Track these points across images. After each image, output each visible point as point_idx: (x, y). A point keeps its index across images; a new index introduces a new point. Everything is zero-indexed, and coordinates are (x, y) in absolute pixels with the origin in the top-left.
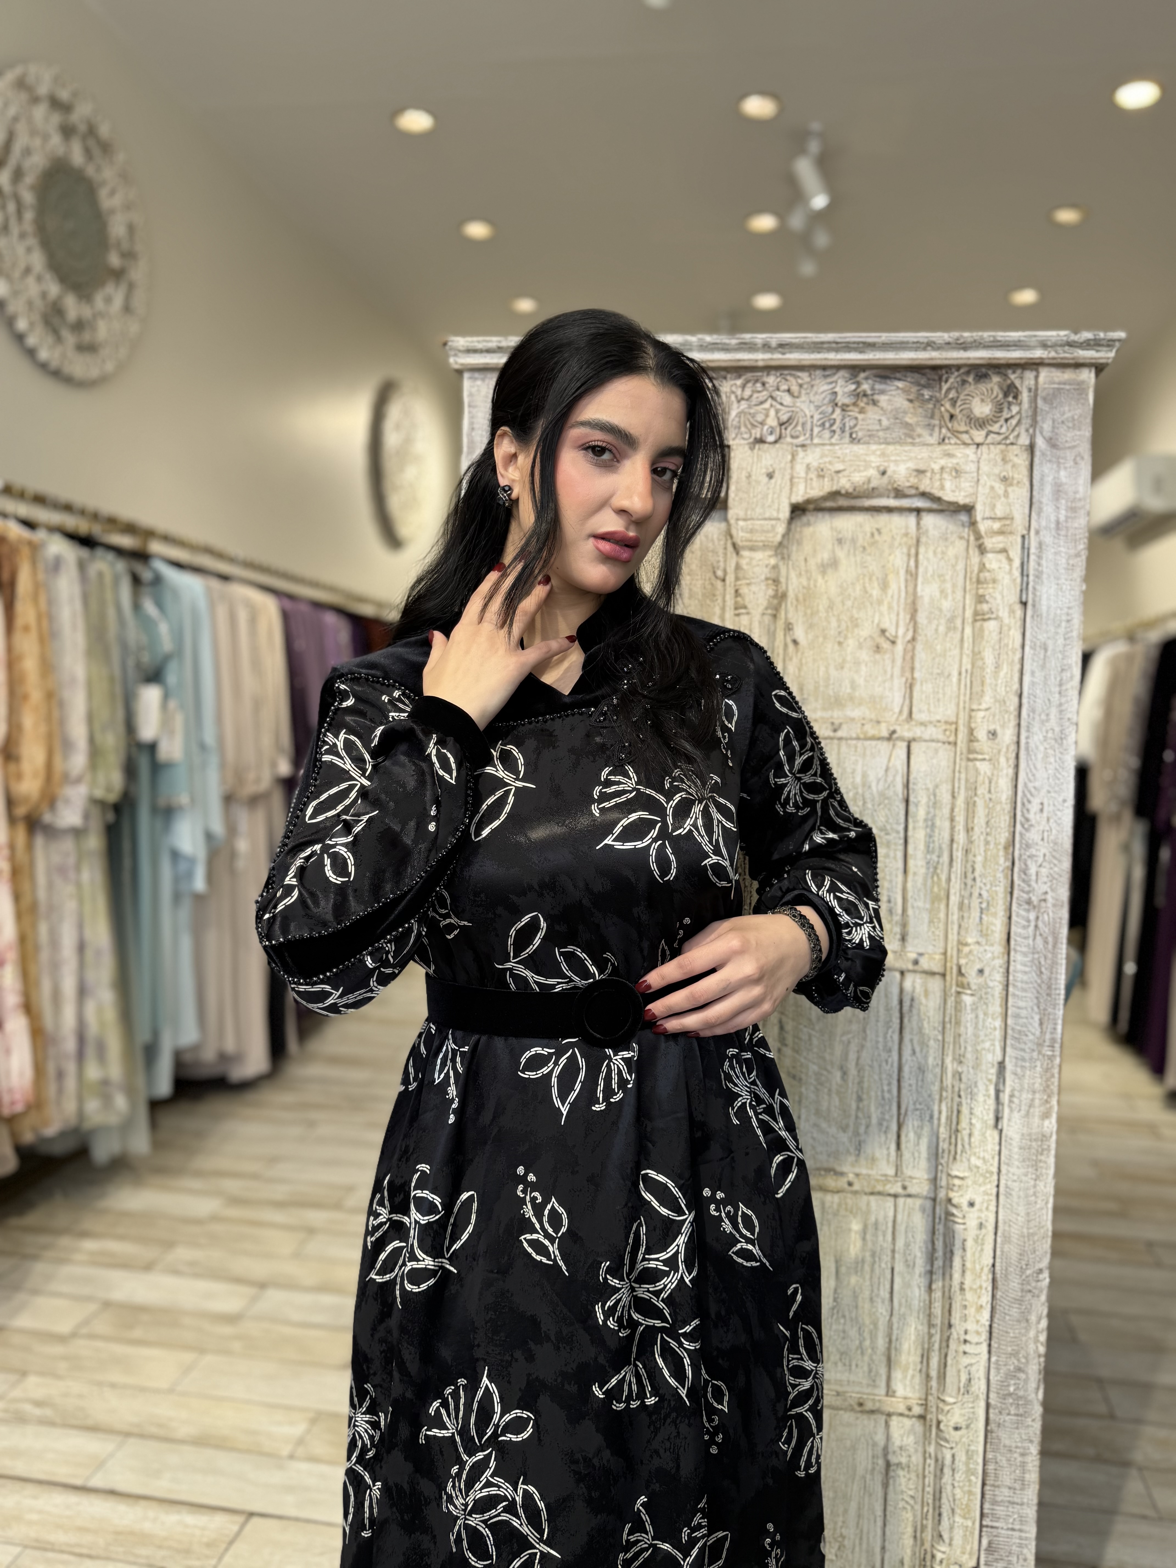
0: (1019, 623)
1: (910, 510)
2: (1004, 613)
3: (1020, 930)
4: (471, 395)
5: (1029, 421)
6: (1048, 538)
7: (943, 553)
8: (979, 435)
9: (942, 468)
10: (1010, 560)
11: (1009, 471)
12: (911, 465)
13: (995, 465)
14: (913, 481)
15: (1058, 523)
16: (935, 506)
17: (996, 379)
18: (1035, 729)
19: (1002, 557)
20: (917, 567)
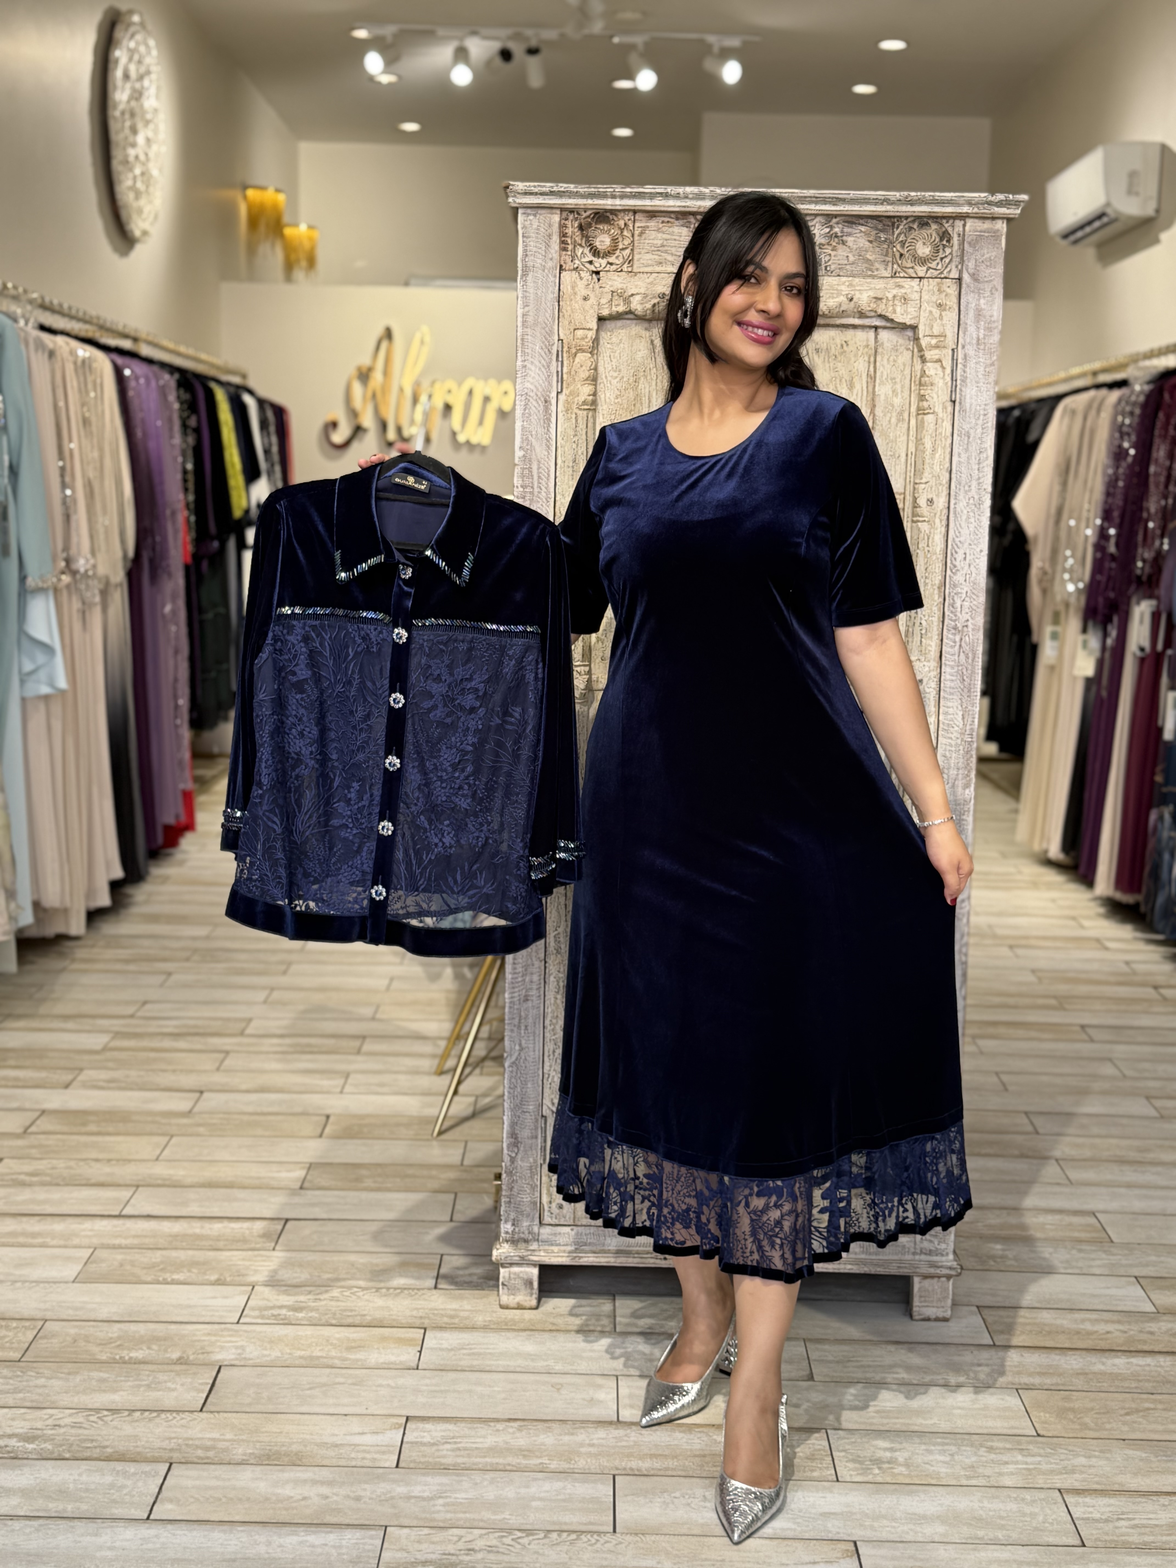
0: (950, 417)
1: (870, 327)
2: (938, 409)
3: (949, 649)
4: (524, 227)
5: (958, 259)
6: (971, 351)
7: (895, 361)
8: (921, 271)
9: (894, 297)
10: (943, 368)
11: (942, 299)
12: (872, 294)
13: (933, 294)
14: (873, 306)
15: (978, 339)
16: (888, 325)
17: (934, 226)
18: (961, 497)
19: (938, 365)
20: (875, 372)
